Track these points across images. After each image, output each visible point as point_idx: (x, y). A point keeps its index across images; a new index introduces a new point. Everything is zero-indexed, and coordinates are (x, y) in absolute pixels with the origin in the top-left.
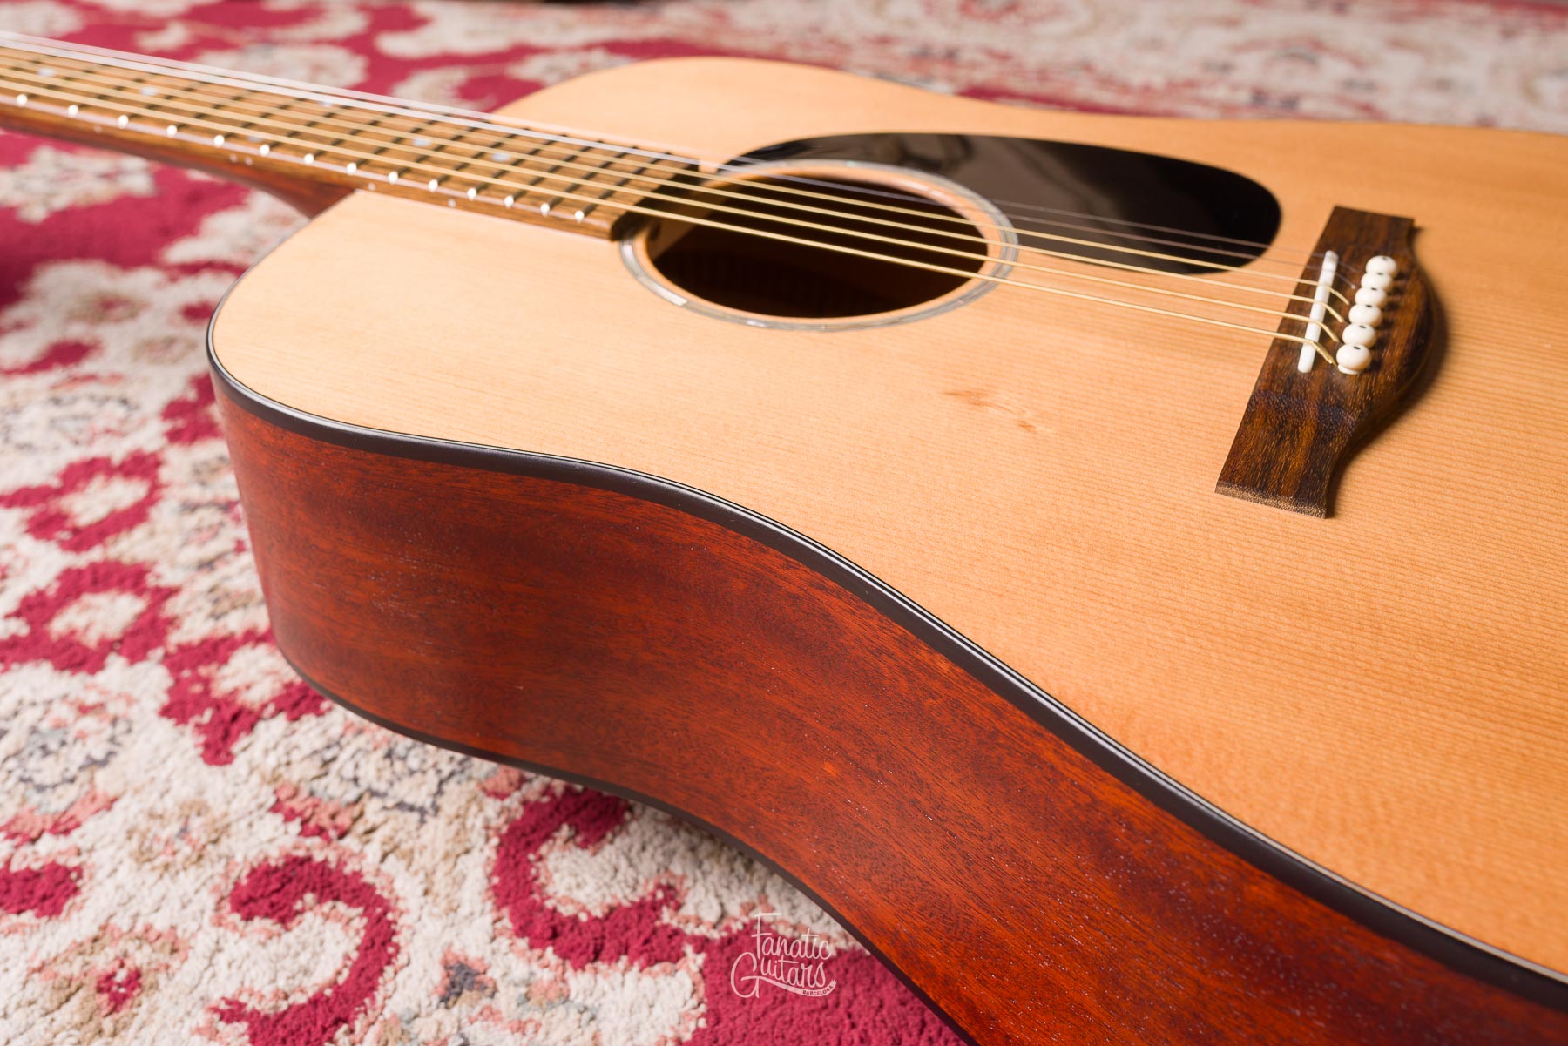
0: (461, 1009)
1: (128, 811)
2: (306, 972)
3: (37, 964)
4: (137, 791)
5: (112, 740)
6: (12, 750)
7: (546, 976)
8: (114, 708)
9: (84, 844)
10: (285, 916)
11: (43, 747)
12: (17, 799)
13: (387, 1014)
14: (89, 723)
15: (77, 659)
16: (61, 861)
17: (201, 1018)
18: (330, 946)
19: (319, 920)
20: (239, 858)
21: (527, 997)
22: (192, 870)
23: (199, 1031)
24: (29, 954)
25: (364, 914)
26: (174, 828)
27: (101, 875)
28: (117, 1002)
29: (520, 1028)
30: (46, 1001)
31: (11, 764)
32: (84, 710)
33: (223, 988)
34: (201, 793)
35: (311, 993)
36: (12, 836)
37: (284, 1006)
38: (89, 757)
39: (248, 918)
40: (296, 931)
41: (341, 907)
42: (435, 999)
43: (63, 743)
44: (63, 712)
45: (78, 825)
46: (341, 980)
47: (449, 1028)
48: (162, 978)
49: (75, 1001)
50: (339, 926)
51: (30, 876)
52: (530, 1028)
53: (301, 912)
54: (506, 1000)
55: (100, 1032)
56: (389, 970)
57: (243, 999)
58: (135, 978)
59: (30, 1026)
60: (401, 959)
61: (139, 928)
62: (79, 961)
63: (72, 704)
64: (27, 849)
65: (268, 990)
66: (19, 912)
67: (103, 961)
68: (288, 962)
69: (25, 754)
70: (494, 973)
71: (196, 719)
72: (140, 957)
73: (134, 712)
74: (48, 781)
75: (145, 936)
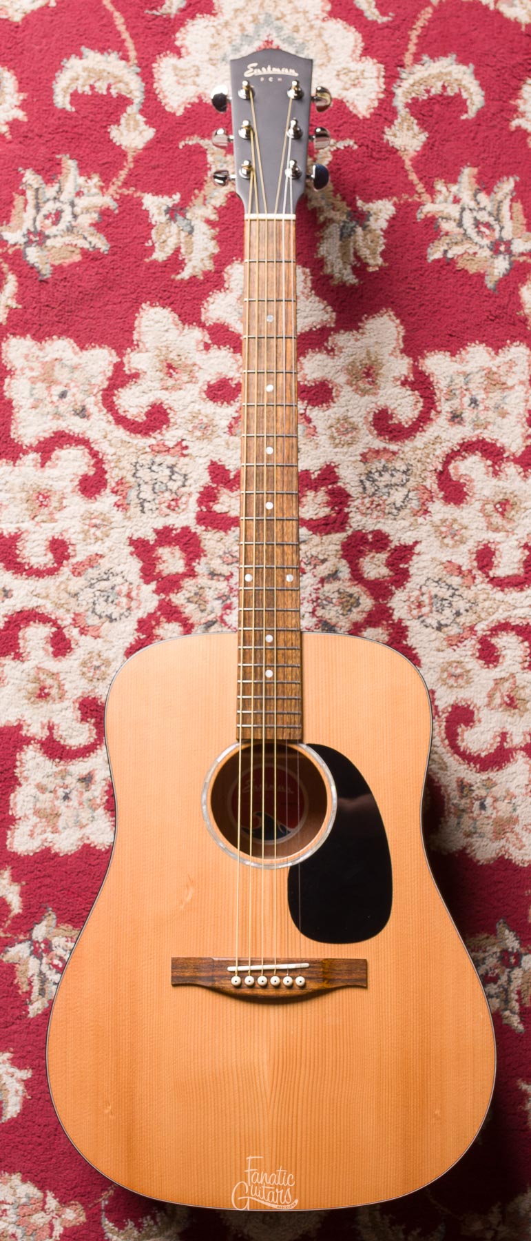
0: (79, 785)
1: (98, 645)
2: (71, 737)
3: (39, 666)
4: (105, 641)
5: (121, 615)
6: (102, 589)
7: (98, 801)
8: (134, 604)
9: (80, 644)
10: (84, 719)
11: (108, 597)
12: (87, 608)
13: (68, 768)
14: (124, 600)
15: (148, 573)
16: (72, 642)
17: (45, 721)
18: (82, 737)
19: (87, 729)
20: (97, 690)
21: (90, 800)
22: (86, 681)
23: (42, 723)
24: (41, 661)
25: (95, 740)
26: (97, 663)
27: (74, 657)
28: (40, 696)
29: (81, 804)
30: (31, 677)
31: (98, 593)
32: (129, 596)
33: (56, 720)
34: (113, 660)
35: (66, 743)
36: (74, 620)
37: (58, 740)
38: (111, 614)
39: (79, 709)
40: (81, 725)
41: (95, 731)
42: (78, 777)
43: (112, 602)
44: (125, 589)
45: (86, 635)
46: (73, 748)
47: (72, 786)
48: (51, 702)
49: (34, 685)
50: (88, 735)
51: (63, 639)
52: (81, 806)
53: (87, 722)
54: (87, 795)
55: (29, 699)
56: (81, 759)
57: (55, 727)
58: (48, 695)
59: (22, 680)
60: (86, 759)
61: (62, 682)
62: (45, 676)
63: (129, 589)
64: (72, 627)
65: (60, 733)
66: (52, 646)
67: (49, 682)
68: (71, 730)
69: (102, 594)
70: (93, 787)
71: (140, 634)
72: (54, 692)
73: (135, 611)
74: (96, 611)
75: (60, 687)
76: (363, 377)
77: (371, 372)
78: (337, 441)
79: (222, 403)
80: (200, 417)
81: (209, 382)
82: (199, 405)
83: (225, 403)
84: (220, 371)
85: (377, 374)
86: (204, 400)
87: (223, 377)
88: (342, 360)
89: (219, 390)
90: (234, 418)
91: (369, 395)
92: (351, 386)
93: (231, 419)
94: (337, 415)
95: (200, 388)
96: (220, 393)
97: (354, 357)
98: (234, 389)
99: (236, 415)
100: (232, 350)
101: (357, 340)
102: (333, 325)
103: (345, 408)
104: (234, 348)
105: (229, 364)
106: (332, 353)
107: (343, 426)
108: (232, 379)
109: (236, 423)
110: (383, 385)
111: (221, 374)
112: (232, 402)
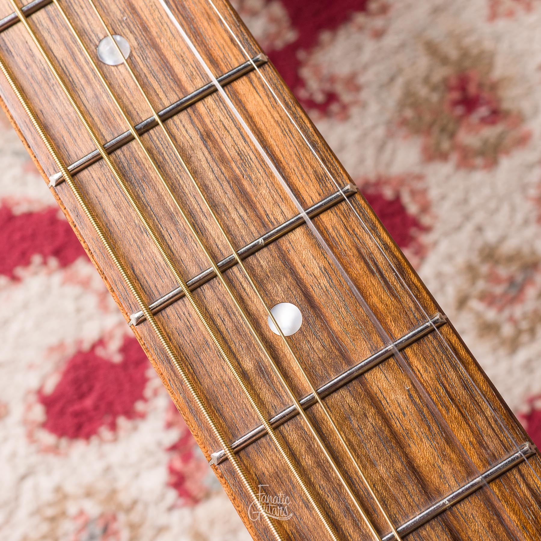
76: (460, 120)
77: (472, 89)
78: (507, 330)
79: (113, 427)
80: (72, 509)
81: (39, 392)
82: (49, 472)
83: (122, 421)
84: (53, 340)
85: (494, 87)
86: (55, 450)
87: (71, 351)
88: (374, 108)
89: (82, 396)
90: (174, 448)
91: (507, 152)
92: (444, 157)
93: (164, 458)
94: (460, 260)
95: (25, 422)
96: (88, 402)
97: (400, 81)
98: (124, 365)
99: (173, 436)
100: (53, 262)
101: (378, 34)
102: (291, 36)
103: (469, 227)
104: (57, 253)
105: (69, 306)
106: (334, 107)
107: (493, 278)
108: (101, 342)
109: (187, 457)
110: (526, 106)
111: (61, 346)
112: (140, 406)
